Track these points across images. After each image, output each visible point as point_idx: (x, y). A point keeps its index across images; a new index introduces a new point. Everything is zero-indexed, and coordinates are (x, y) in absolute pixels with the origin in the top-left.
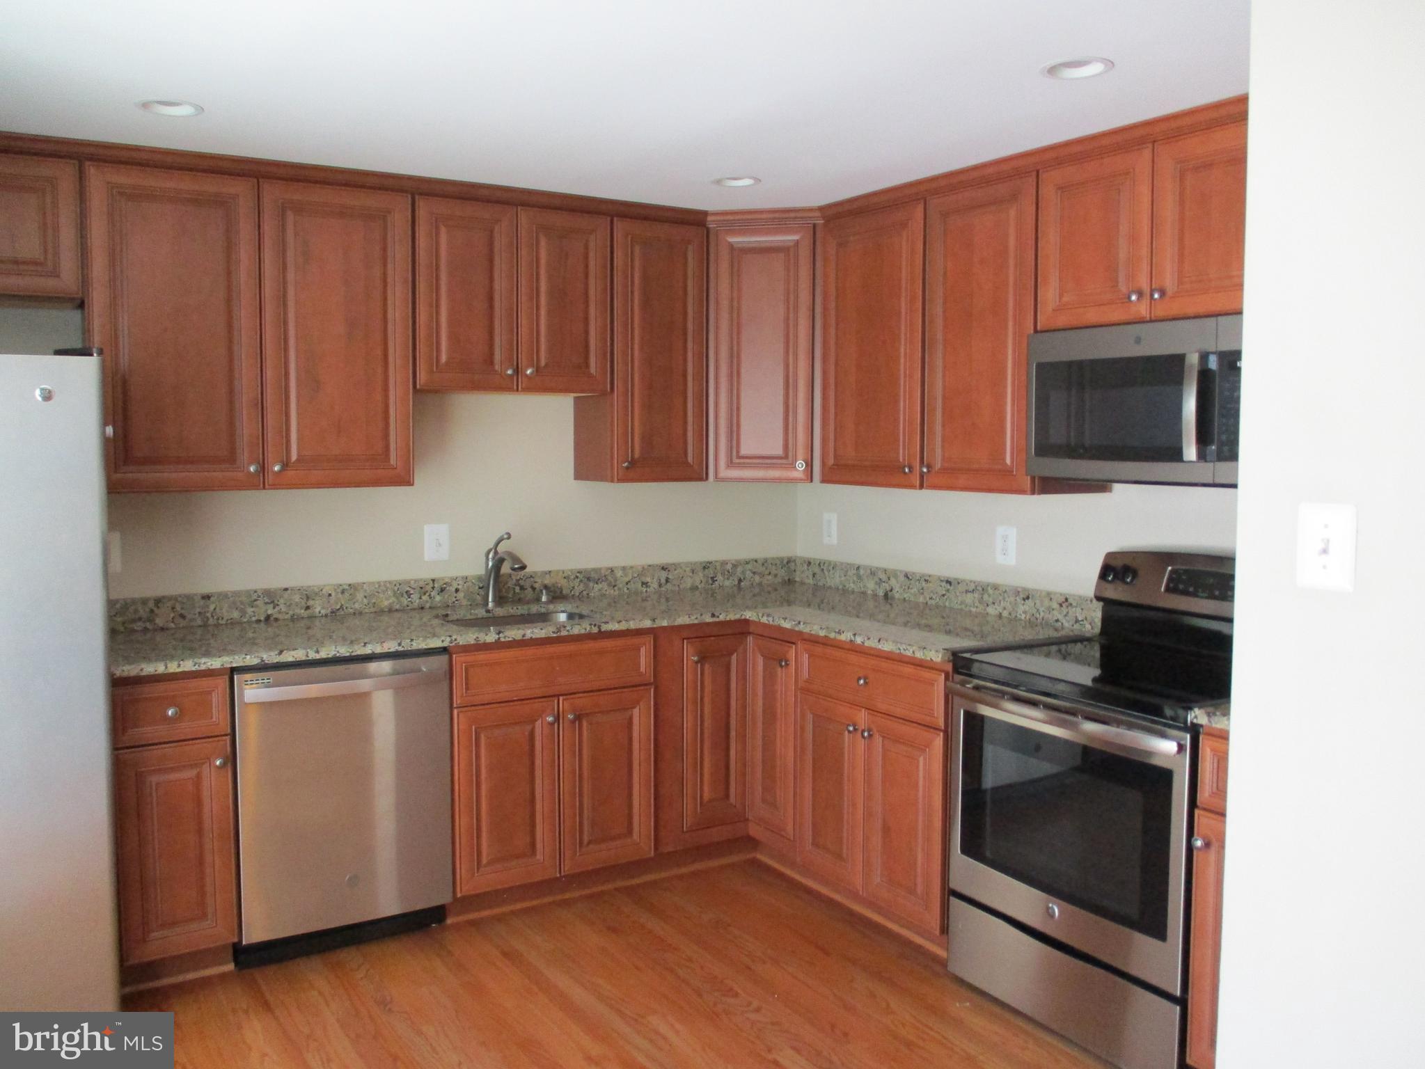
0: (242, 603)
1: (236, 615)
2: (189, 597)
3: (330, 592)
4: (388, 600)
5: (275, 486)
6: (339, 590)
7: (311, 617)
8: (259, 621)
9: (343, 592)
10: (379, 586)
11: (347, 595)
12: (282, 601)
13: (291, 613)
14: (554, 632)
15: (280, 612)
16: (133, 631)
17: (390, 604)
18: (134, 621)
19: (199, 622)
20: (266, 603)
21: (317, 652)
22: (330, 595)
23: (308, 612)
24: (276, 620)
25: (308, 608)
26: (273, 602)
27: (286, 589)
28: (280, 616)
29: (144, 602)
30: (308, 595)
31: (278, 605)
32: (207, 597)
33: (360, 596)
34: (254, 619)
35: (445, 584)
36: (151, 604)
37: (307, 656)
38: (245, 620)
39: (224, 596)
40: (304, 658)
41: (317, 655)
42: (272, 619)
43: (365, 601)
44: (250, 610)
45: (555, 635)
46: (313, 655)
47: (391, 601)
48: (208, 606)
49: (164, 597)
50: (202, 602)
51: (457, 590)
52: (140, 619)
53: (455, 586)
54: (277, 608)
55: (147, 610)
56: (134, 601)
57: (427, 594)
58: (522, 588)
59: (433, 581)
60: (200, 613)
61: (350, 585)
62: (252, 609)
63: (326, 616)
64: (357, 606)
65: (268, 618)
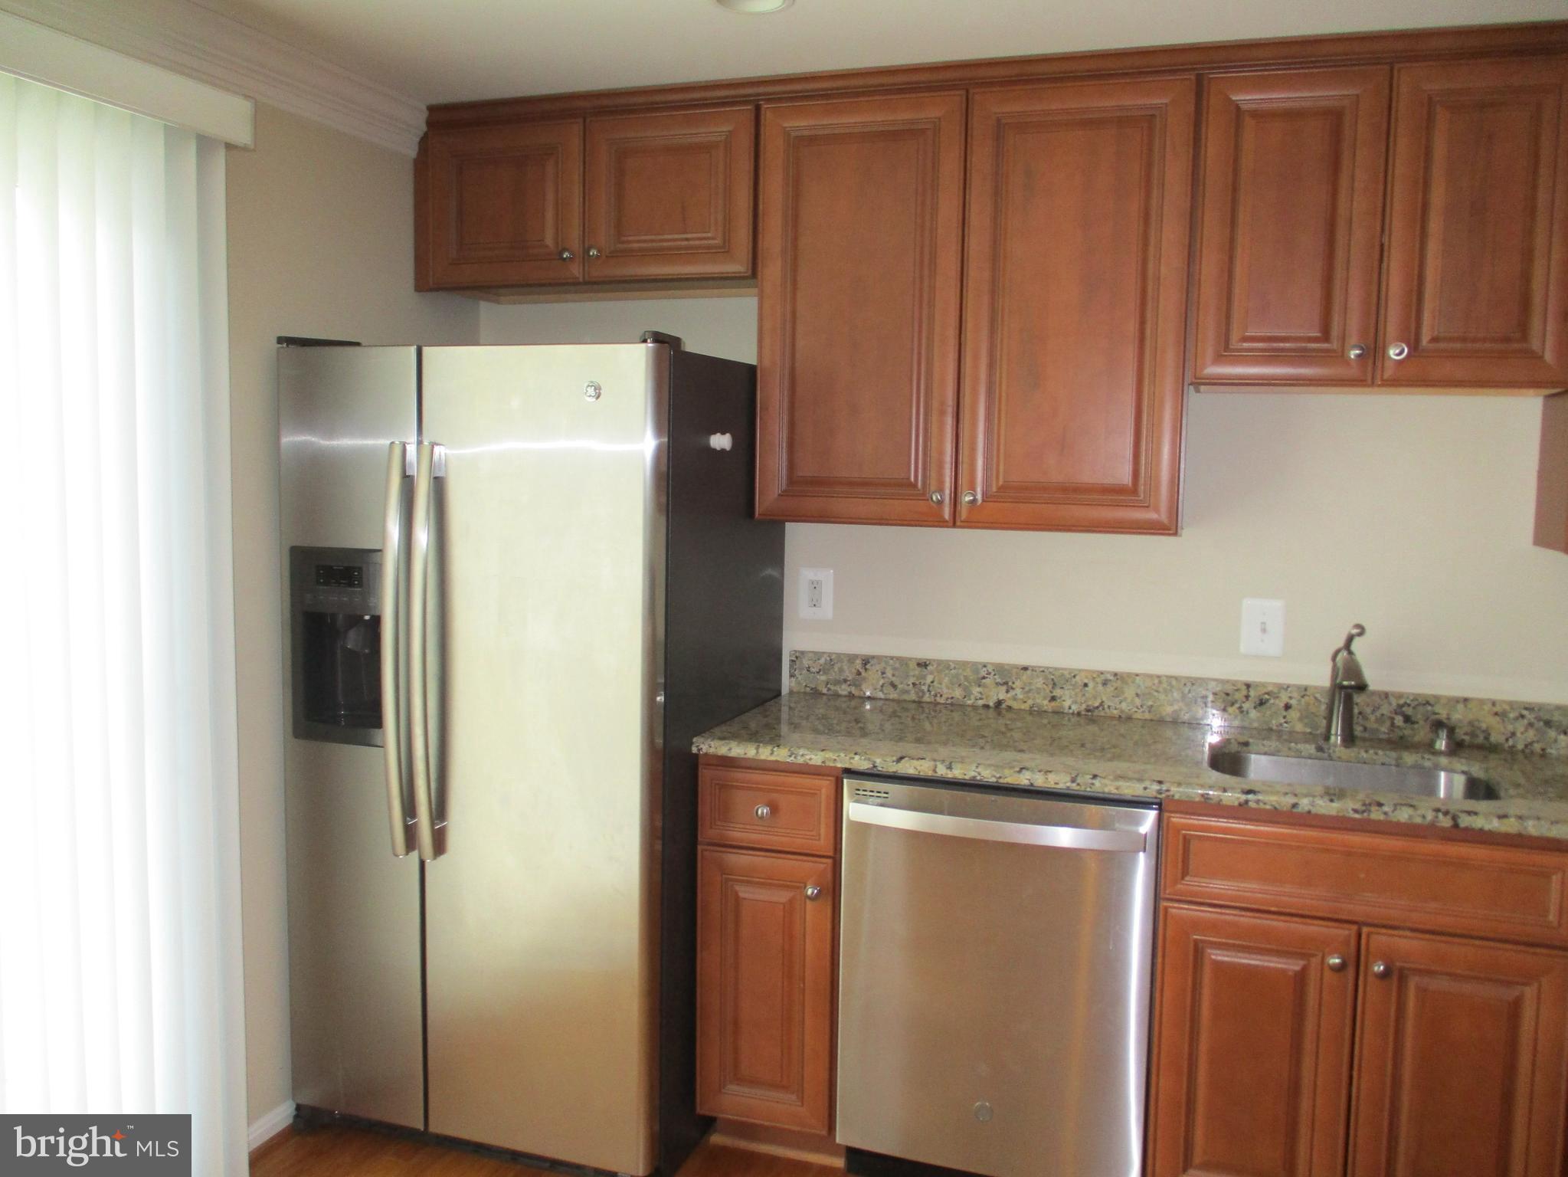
0: (966, 678)
1: (958, 693)
2: (903, 661)
3: (1086, 681)
4: (1172, 705)
5: (970, 524)
6: (1099, 680)
7: (1057, 712)
8: (987, 707)
9: (1105, 683)
10: (1160, 682)
11: (1110, 689)
12: (1018, 683)
13: (1030, 702)
14: (1356, 811)
15: (1015, 699)
16: (837, 696)
17: (1175, 712)
18: (837, 682)
19: (913, 696)
20: (997, 684)
21: (950, 768)
22: (1086, 685)
23: (1053, 704)
24: (1009, 708)
25: (1053, 699)
26: (1006, 683)
27: (1025, 669)
28: (1015, 705)
29: (851, 658)
30: (1056, 679)
31: (1013, 688)
32: (923, 665)
33: (1129, 692)
34: (980, 703)
35: (1268, 693)
36: (858, 662)
37: (936, 772)
38: (969, 702)
39: (944, 666)
40: (930, 773)
41: (949, 772)
42: (1004, 706)
43: (1138, 701)
44: (976, 690)
45: (1357, 816)
46: (942, 771)
47: (1176, 707)
48: (924, 677)
49: (873, 657)
50: (918, 671)
51: (1287, 707)
52: (845, 681)
53: (1284, 698)
54: (1012, 693)
55: (854, 671)
56: (840, 656)
57: (1237, 705)
58: (1407, 719)
59: (1248, 686)
60: (914, 684)
61: (1116, 675)
62: (978, 689)
63: (1079, 714)
64: (1124, 706)
65: (999, 703)
